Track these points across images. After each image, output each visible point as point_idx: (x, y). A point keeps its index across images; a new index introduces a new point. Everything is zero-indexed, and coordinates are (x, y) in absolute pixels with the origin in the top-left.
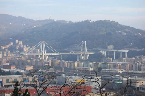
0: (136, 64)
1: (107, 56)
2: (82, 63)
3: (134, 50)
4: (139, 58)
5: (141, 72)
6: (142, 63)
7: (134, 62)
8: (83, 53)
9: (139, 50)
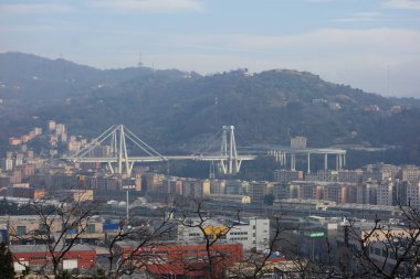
0: (364, 187)
1: (289, 166)
2: (223, 185)
3: (361, 149)
4: (374, 169)
5: (376, 208)
6: (379, 183)
7: (361, 181)
8: (227, 156)
9: (372, 150)
